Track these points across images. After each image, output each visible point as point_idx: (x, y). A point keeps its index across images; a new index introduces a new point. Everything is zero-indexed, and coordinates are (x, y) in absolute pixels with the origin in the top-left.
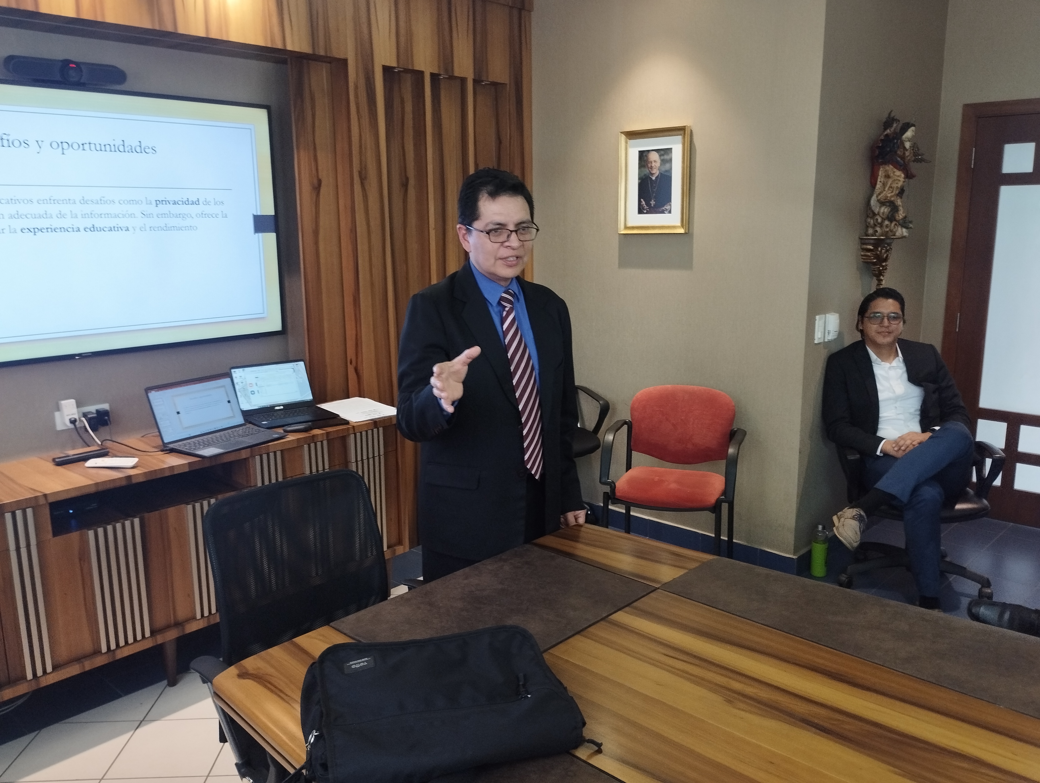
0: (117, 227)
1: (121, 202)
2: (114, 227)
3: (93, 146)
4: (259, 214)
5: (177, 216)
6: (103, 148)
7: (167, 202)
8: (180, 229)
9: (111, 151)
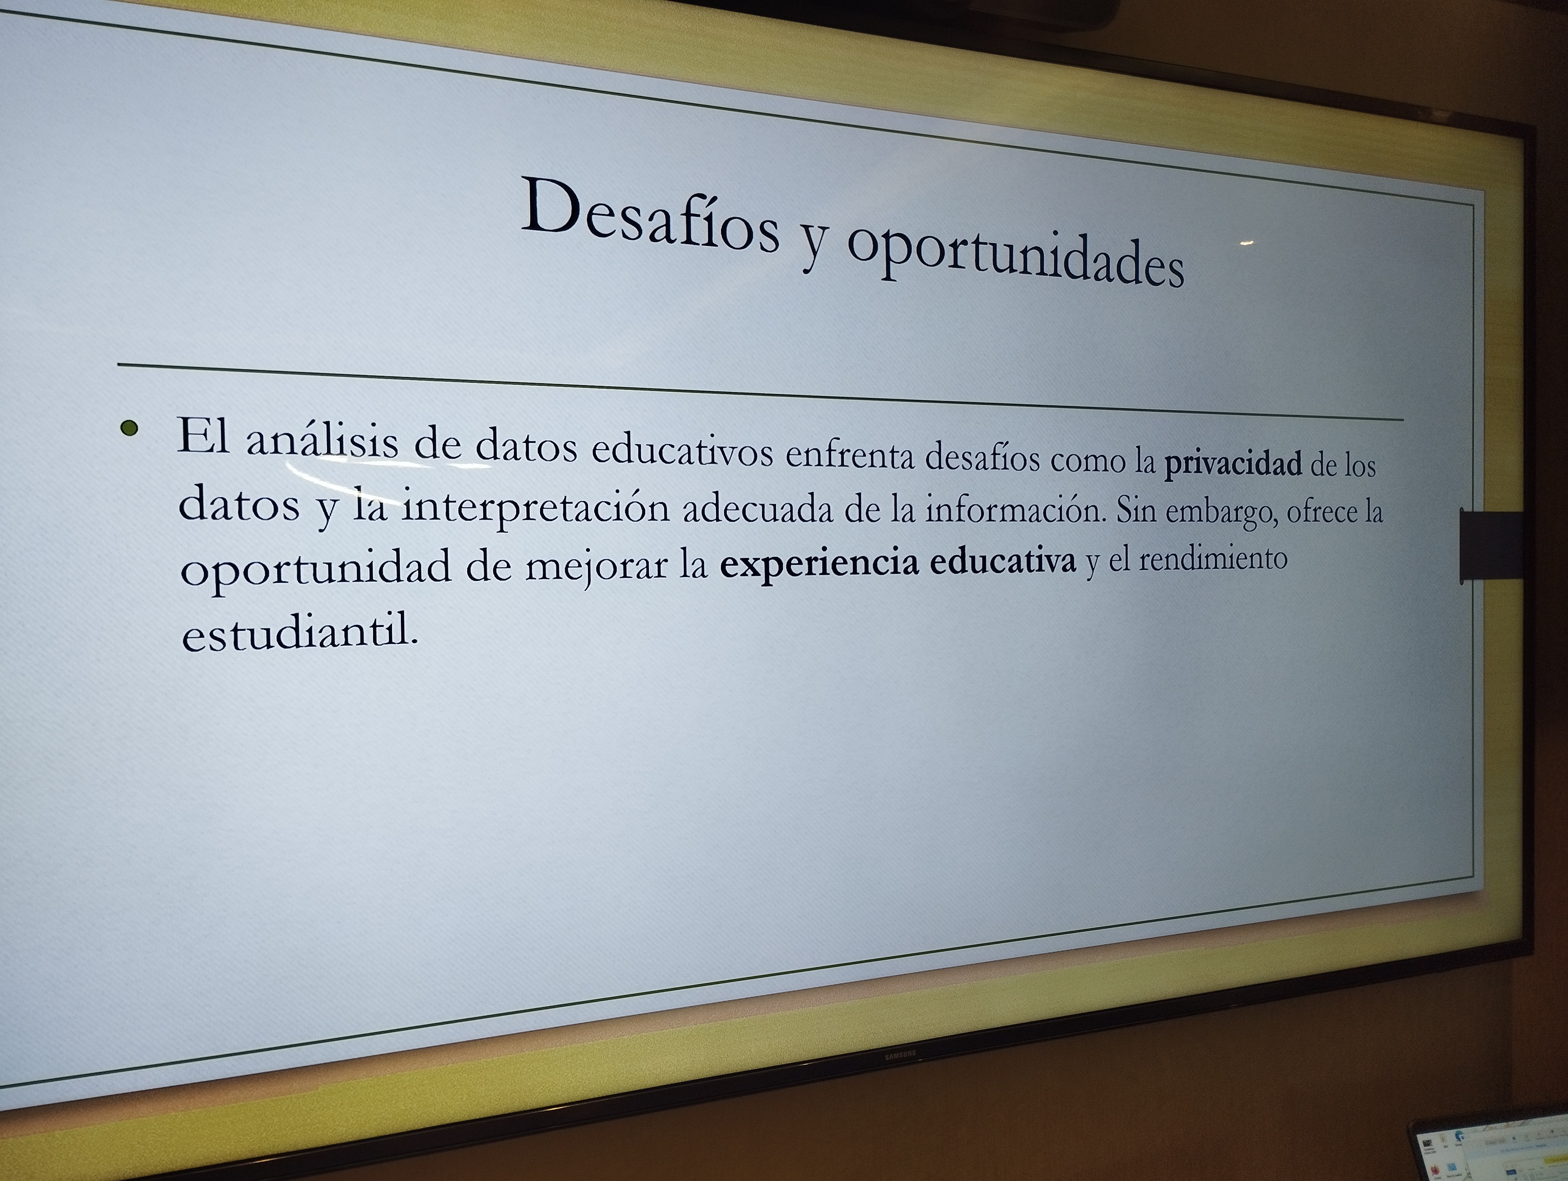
0: (1040, 557)
1: (1060, 463)
2: (1029, 556)
3: (986, 252)
4: (1479, 508)
5: (1231, 515)
6: (1018, 264)
7: (1202, 464)
8: (1234, 562)
9: (1042, 273)
